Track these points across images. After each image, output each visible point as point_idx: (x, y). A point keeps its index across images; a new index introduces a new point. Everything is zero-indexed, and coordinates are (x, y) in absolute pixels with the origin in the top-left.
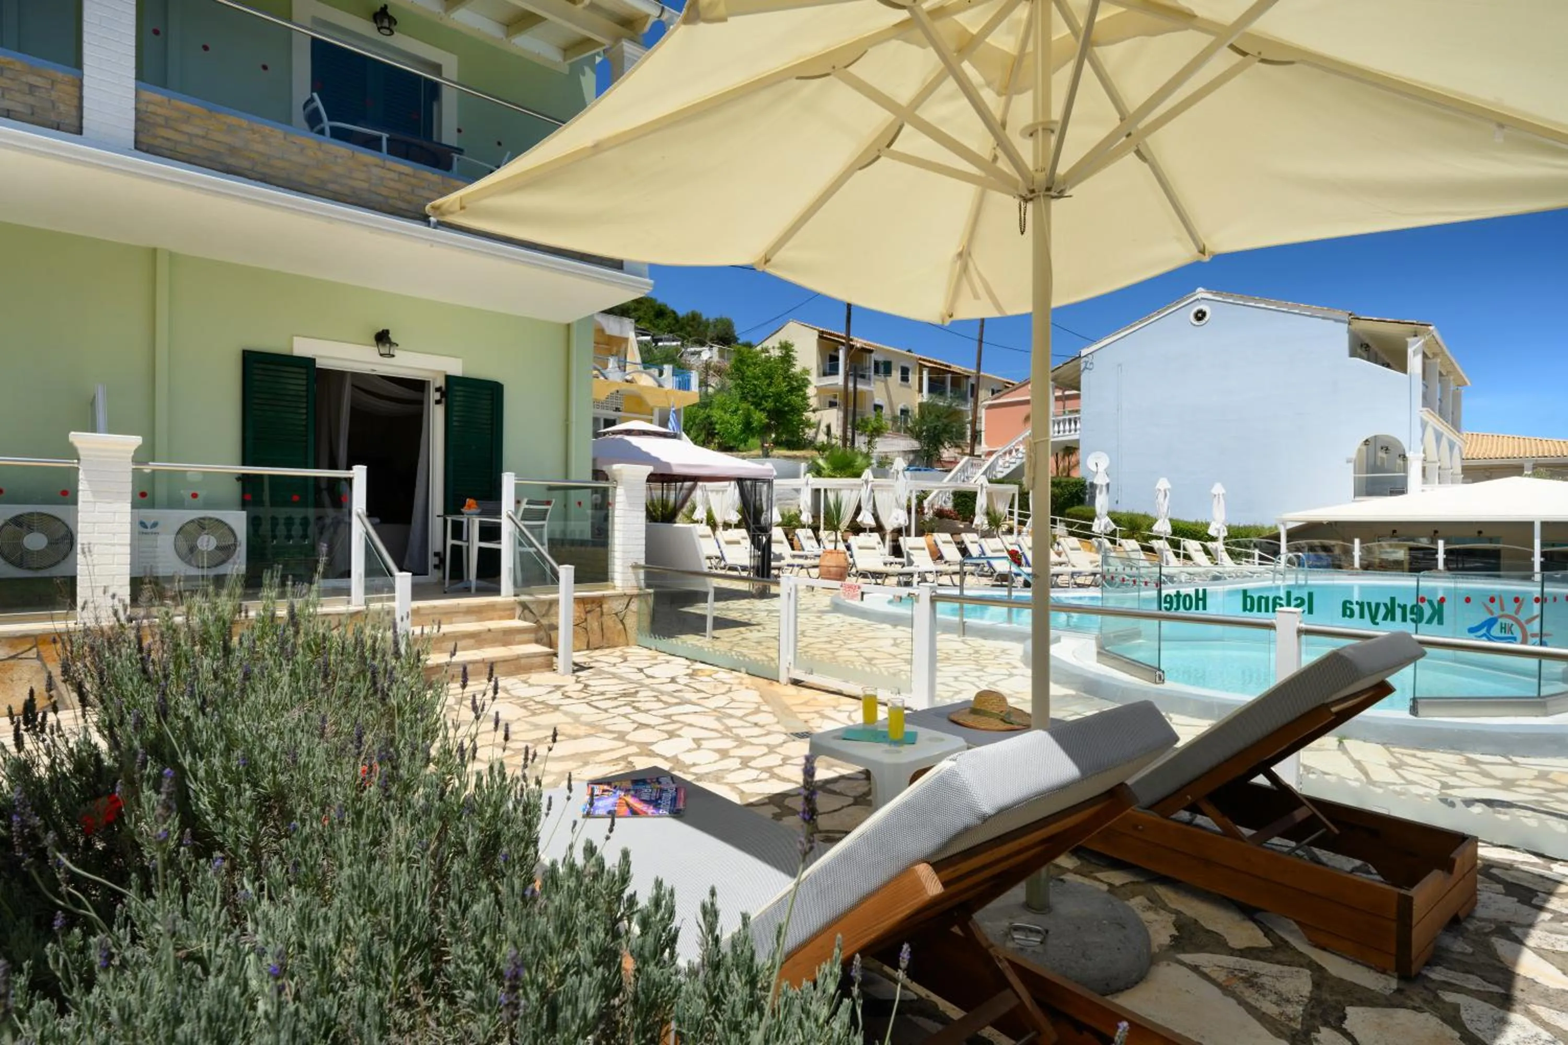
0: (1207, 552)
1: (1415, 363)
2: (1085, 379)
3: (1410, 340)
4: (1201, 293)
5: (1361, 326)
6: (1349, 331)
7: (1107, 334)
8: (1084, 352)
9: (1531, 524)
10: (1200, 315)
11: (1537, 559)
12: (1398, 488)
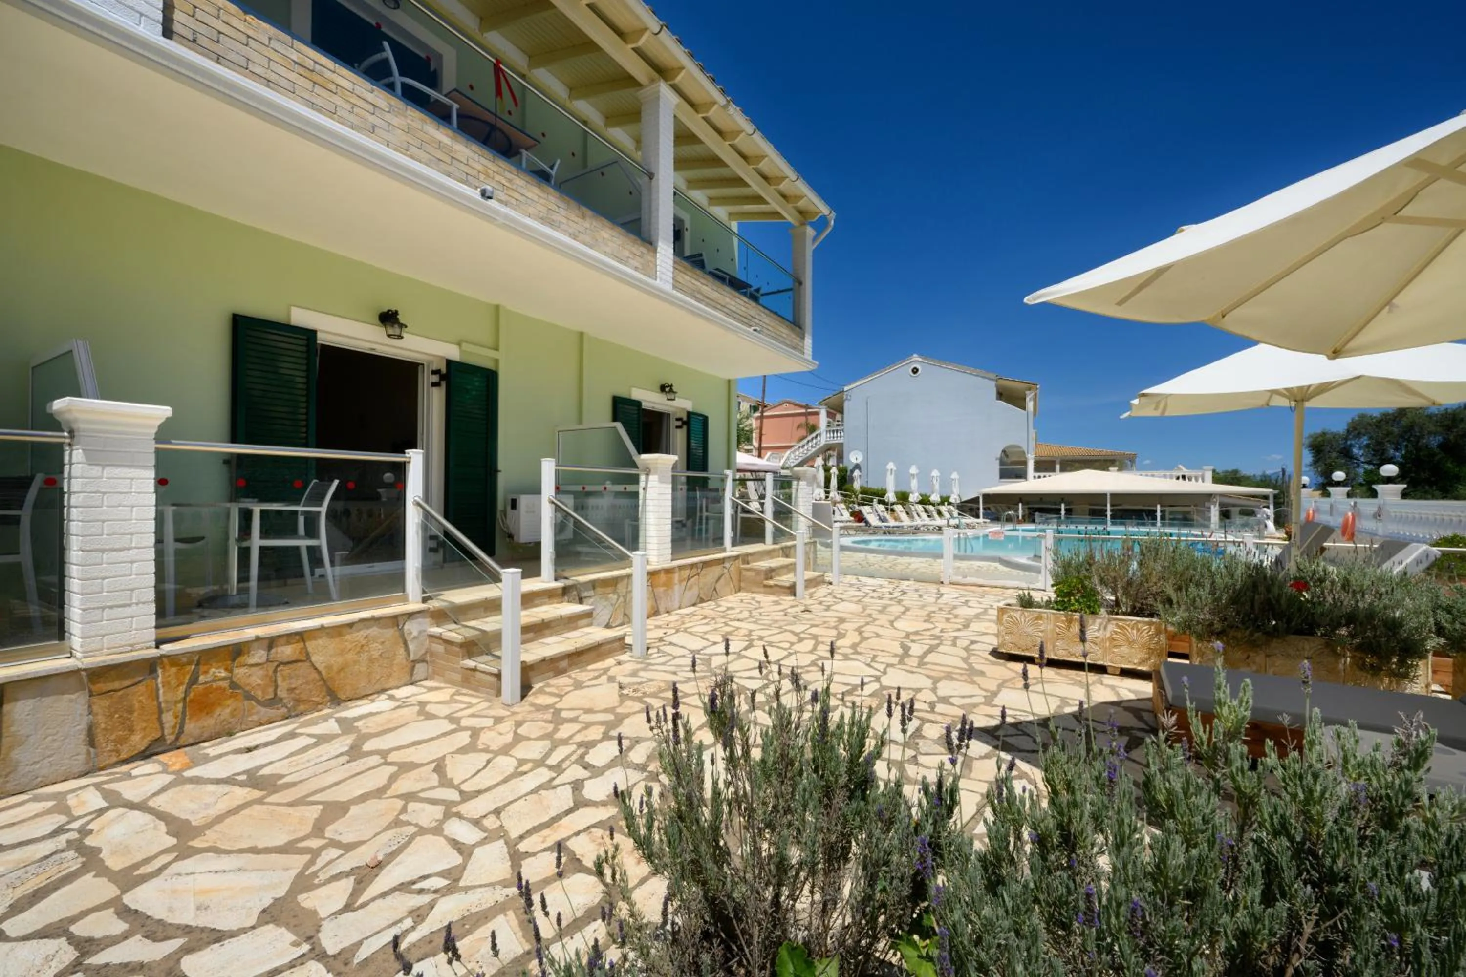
0: (926, 511)
1: (1030, 405)
2: (846, 405)
3: (1028, 392)
4: (915, 357)
5: (1001, 382)
6: (997, 386)
7: (861, 377)
8: (846, 388)
9: (1105, 495)
10: (915, 371)
11: (1109, 513)
12: (1021, 475)
